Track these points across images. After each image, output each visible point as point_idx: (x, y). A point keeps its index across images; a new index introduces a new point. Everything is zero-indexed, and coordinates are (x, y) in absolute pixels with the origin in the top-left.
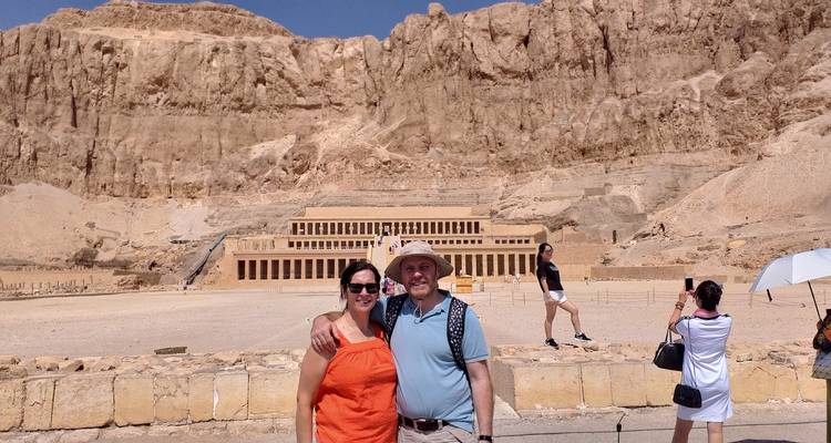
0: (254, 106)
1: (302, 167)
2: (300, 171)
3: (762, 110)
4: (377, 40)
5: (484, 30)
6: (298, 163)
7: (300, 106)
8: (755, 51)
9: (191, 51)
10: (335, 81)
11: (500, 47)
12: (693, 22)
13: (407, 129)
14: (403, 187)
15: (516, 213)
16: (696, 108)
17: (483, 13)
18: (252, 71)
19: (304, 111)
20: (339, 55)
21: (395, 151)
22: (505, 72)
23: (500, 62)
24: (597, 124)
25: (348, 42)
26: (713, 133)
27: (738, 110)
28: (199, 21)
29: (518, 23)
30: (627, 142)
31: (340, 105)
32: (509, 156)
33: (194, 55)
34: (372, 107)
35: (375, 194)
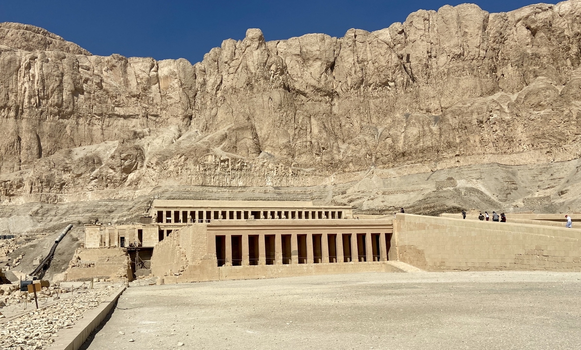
0: (72, 113)
1: (131, 166)
2: (128, 170)
3: (566, 119)
4: (189, 64)
5: (295, 55)
6: (126, 163)
7: (119, 116)
8: (536, 76)
9: (9, 57)
10: (151, 95)
11: (312, 70)
12: (483, 53)
13: (240, 132)
14: (241, 184)
15: (366, 204)
16: (508, 118)
17: (294, 41)
18: (70, 81)
19: (122, 120)
20: (155, 73)
21: (231, 152)
22: (318, 90)
23: (314, 82)
24: (414, 131)
25: (163, 63)
26: (524, 137)
27: (546, 119)
28: (11, 38)
29: (326, 51)
30: (450, 145)
31: (156, 116)
32: (333, 159)
33: (10, 62)
34: (187, 119)
35: (215, 189)
